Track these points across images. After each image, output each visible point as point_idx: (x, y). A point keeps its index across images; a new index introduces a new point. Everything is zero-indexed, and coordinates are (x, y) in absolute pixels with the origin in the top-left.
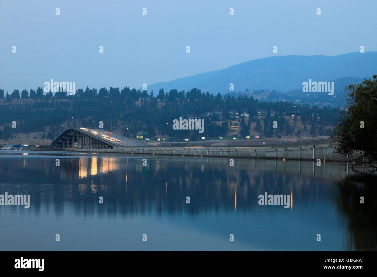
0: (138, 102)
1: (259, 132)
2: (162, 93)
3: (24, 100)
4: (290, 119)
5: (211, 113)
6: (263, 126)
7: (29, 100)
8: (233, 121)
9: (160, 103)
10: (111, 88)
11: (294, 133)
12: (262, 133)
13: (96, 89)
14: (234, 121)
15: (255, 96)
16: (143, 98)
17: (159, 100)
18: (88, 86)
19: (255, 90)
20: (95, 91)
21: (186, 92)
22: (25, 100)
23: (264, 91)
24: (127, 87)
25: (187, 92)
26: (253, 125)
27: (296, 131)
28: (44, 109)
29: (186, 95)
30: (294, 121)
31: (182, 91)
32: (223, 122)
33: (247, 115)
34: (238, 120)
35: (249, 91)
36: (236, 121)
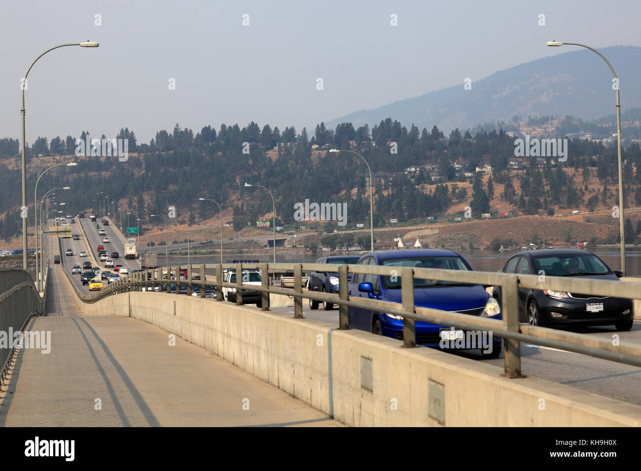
0: (274, 151)
1: (511, 203)
2: (321, 132)
3: (54, 159)
4: (576, 174)
5: (416, 169)
6: (519, 191)
7: (65, 158)
8: (458, 183)
9: (317, 152)
10: (223, 126)
11: (583, 201)
12: (516, 205)
13: (190, 130)
14: (461, 183)
15: (532, 129)
16: (282, 144)
17: (315, 146)
18: (177, 124)
19: (532, 118)
20: (188, 133)
21: (371, 127)
22: (56, 157)
23: (550, 119)
24: (253, 123)
25: (373, 127)
26: (499, 189)
27: (587, 197)
28: (90, 174)
29: (370, 133)
30: (585, 178)
31: (363, 125)
32: (438, 185)
33: (488, 169)
34: (469, 180)
35: (519, 121)
36: (465, 183)
